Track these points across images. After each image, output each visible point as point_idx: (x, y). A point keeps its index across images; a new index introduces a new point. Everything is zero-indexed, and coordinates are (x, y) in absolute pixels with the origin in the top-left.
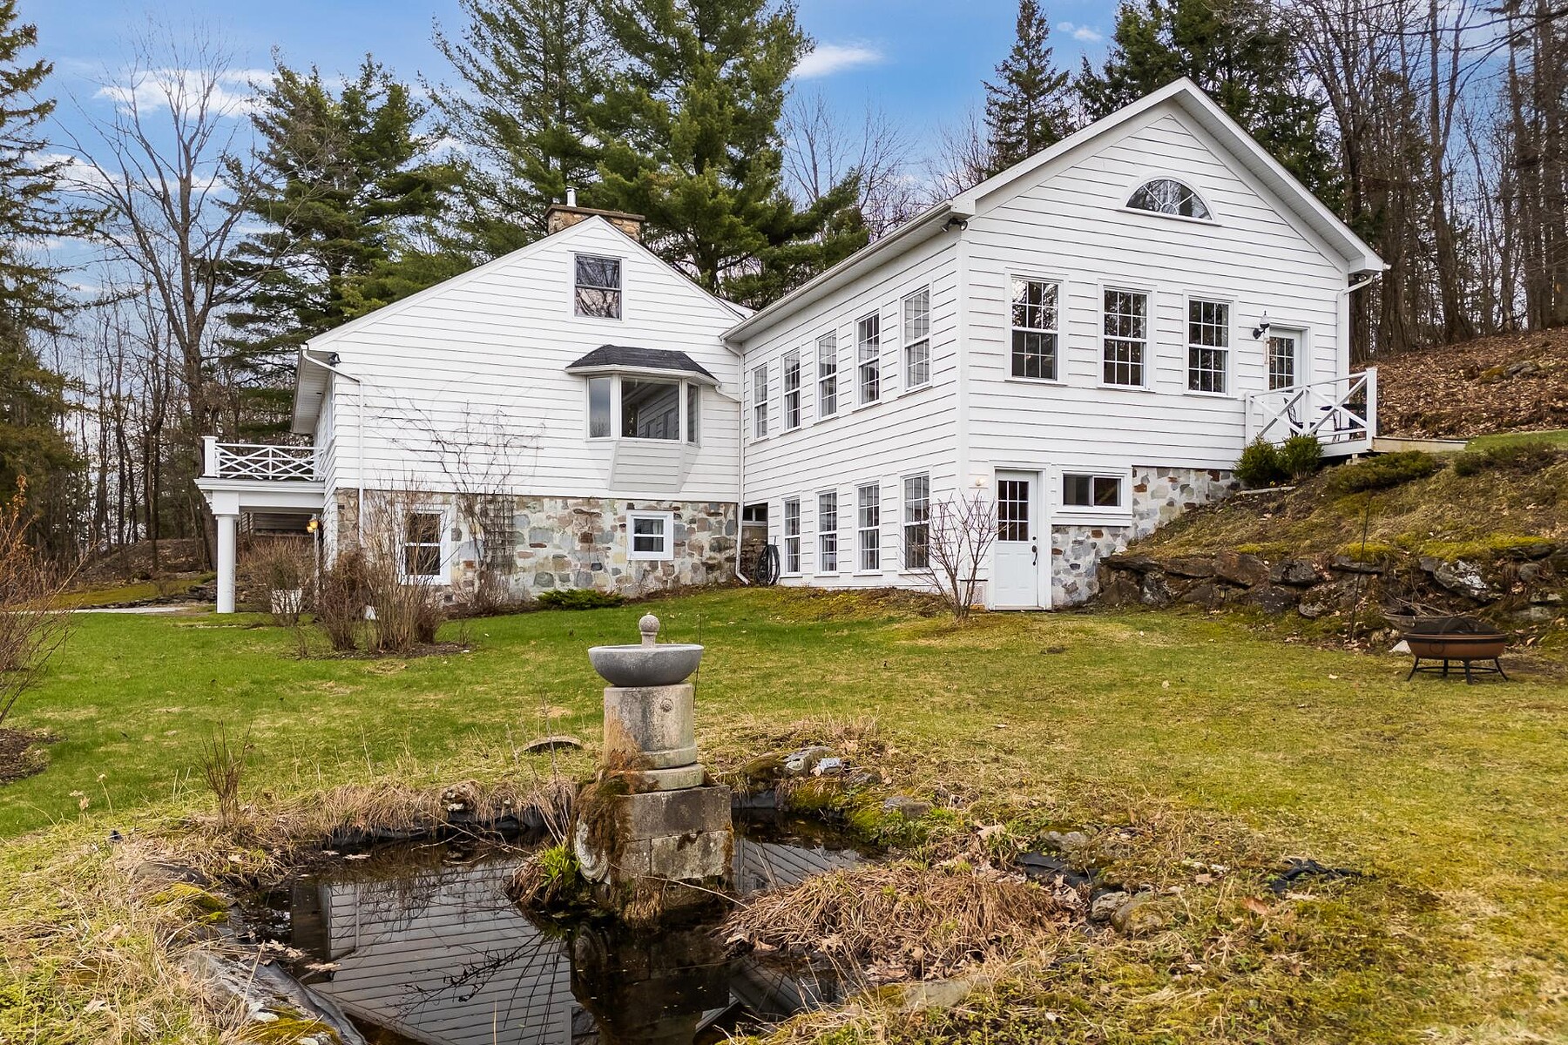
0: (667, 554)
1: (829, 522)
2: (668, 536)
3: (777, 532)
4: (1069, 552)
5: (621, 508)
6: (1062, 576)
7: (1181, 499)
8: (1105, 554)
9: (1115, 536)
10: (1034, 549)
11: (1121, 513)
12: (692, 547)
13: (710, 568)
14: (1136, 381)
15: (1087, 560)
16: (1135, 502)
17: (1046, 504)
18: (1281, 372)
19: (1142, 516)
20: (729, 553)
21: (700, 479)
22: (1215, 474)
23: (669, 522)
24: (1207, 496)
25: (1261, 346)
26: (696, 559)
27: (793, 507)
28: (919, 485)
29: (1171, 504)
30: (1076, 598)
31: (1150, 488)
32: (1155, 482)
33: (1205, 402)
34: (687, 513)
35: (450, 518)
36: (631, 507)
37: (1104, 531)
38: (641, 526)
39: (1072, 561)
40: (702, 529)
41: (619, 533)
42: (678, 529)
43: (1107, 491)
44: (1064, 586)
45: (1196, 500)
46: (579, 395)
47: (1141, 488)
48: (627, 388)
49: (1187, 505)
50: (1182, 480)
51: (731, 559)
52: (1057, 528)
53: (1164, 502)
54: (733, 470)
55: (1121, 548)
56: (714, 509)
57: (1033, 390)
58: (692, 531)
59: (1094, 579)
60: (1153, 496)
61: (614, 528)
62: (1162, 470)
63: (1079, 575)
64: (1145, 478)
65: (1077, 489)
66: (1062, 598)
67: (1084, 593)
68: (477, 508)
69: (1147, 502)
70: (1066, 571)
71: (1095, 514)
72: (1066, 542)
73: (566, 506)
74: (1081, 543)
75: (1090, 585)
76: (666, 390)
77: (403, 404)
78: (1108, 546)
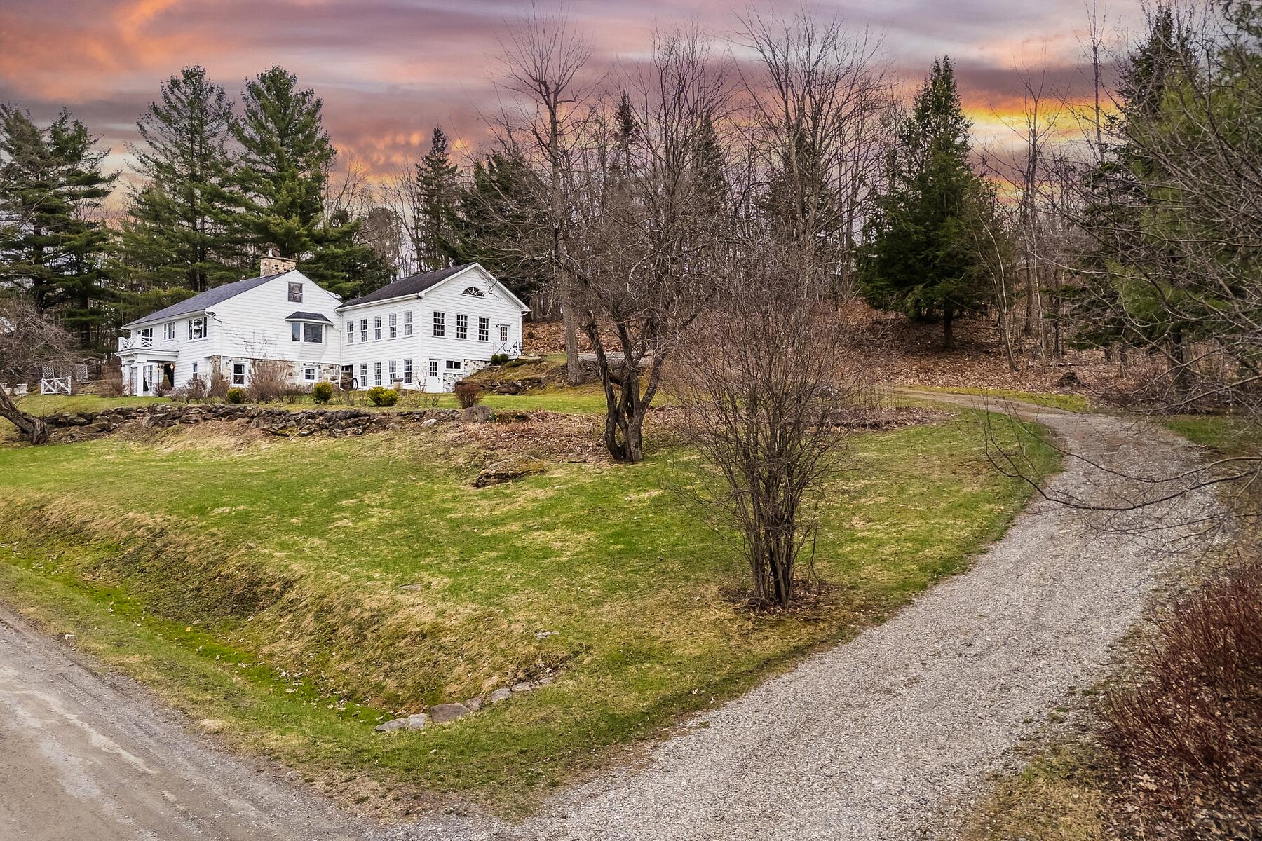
0: (316, 380)
1: (379, 370)
2: (316, 375)
3: (357, 374)
4: (448, 380)
5: (302, 365)
7: (477, 368)
8: (457, 381)
9: (460, 377)
10: (439, 379)
11: (461, 371)
12: (324, 378)
14: (465, 337)
15: (452, 383)
16: (465, 368)
17: (442, 367)
18: (504, 336)
19: (466, 372)
20: (336, 381)
21: (326, 356)
22: (486, 362)
23: (317, 369)
24: (483, 367)
25: (498, 330)
27: (364, 367)
28: (409, 362)
29: (474, 369)
30: (449, 392)
31: (468, 365)
32: (470, 363)
33: (483, 344)
34: (323, 367)
35: (247, 367)
36: (304, 364)
37: (457, 375)
38: (308, 371)
39: (449, 382)
40: (327, 373)
41: (300, 373)
42: (320, 372)
43: (457, 365)
44: (447, 389)
45: (481, 368)
46: (289, 329)
47: (466, 365)
48: (306, 325)
50: (477, 363)
51: (337, 383)
52: (445, 374)
53: (472, 369)
54: (339, 355)
55: (461, 380)
56: (332, 366)
57: (439, 339)
58: (324, 373)
59: (454, 387)
60: (469, 367)
61: (299, 371)
62: (472, 360)
63: (450, 386)
64: (467, 363)
65: (449, 364)
66: (446, 392)
67: (451, 391)
68: (257, 363)
69: (467, 368)
70: (447, 385)
71: (454, 370)
72: (447, 378)
73: (283, 364)
74: (451, 378)
75: (453, 389)
76: (318, 328)
77: (234, 329)
78: (458, 379)
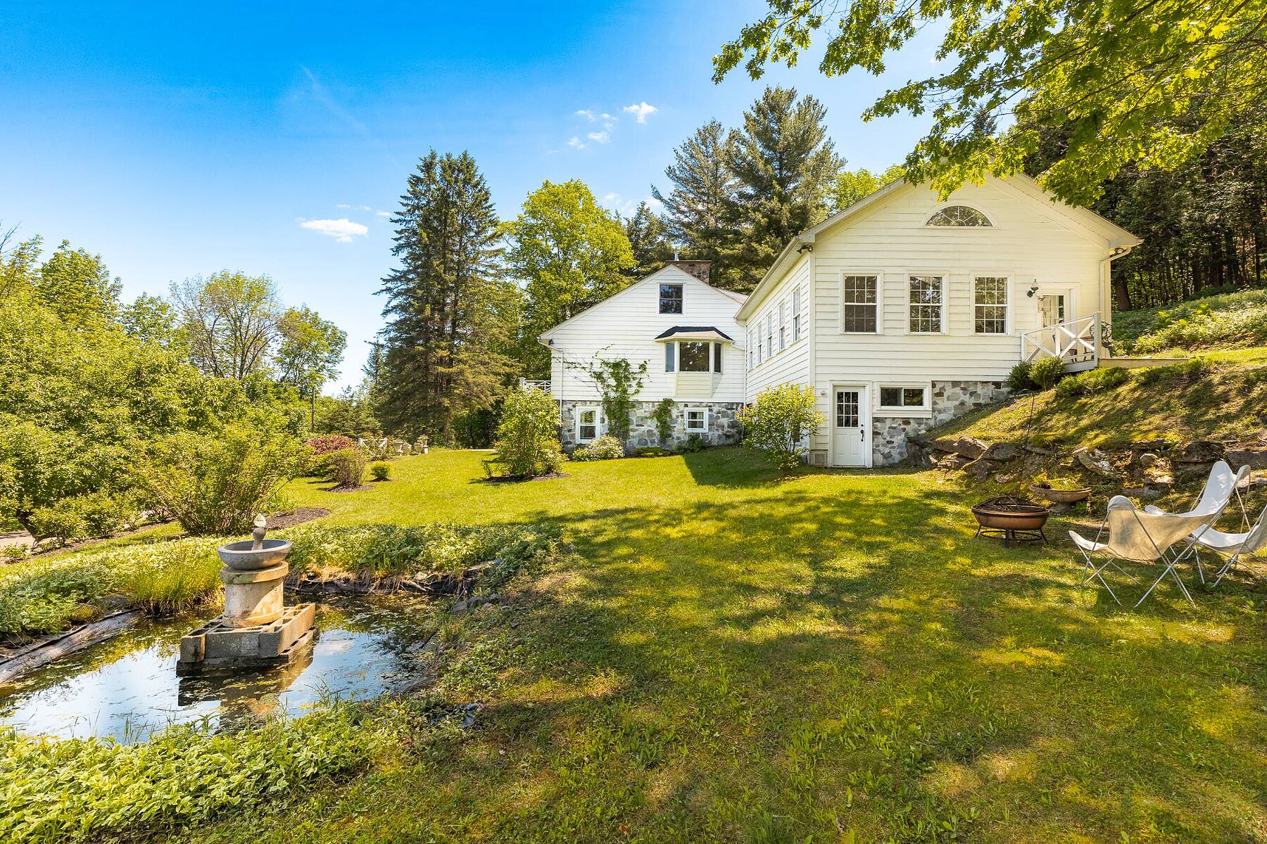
0: (705, 429)
2: (706, 421)
4: (885, 434)
5: (682, 406)
6: (881, 448)
7: (970, 401)
8: (912, 434)
9: (920, 424)
10: (862, 432)
11: (924, 411)
12: (718, 426)
13: (728, 437)
14: (936, 330)
15: (899, 439)
16: (934, 403)
17: (869, 406)
19: (940, 412)
21: (723, 390)
22: (997, 385)
23: (706, 413)
24: (991, 399)
25: (1036, 302)
26: (720, 432)
29: (962, 404)
30: (891, 461)
31: (946, 395)
32: (950, 391)
33: (990, 340)
34: (715, 409)
35: (599, 413)
36: (686, 406)
37: (911, 421)
38: (691, 415)
39: (888, 439)
40: (723, 417)
41: (680, 419)
42: (710, 416)
43: (914, 396)
44: (882, 454)
45: (981, 401)
46: (661, 353)
47: (938, 394)
48: (683, 345)
49: (974, 404)
50: (971, 389)
51: (739, 432)
52: (876, 420)
53: (957, 403)
54: (741, 386)
55: (923, 432)
56: (730, 406)
57: (859, 339)
58: (718, 418)
59: (904, 450)
60: (948, 399)
61: (677, 417)
62: (955, 384)
63: (893, 447)
64: (943, 388)
65: (889, 396)
66: (880, 460)
67: (897, 458)
68: (612, 408)
69: (943, 403)
70: (883, 445)
71: (905, 411)
72: (884, 428)
73: (653, 406)
74: (894, 428)
75: (901, 454)
76: (705, 347)
78: (915, 430)
